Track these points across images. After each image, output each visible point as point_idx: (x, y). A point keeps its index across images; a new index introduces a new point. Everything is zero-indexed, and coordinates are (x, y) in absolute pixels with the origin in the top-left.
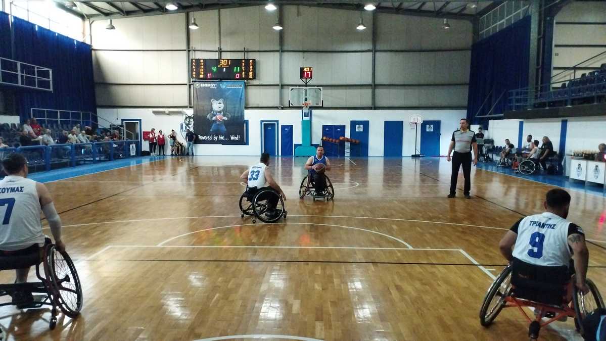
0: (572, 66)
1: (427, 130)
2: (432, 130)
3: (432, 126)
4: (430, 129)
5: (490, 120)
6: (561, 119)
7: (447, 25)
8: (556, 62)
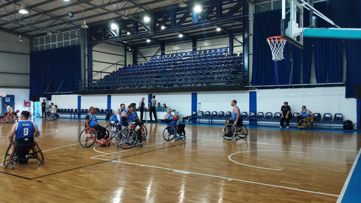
0: (100, 71)
1: (6, 101)
2: (9, 101)
3: (9, 98)
4: (8, 100)
5: (52, 95)
6: (107, 95)
7: (21, 39)
8: (94, 68)
